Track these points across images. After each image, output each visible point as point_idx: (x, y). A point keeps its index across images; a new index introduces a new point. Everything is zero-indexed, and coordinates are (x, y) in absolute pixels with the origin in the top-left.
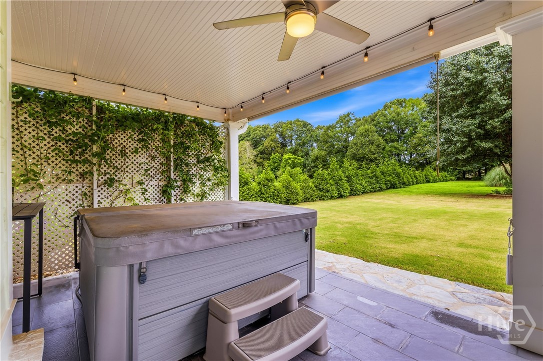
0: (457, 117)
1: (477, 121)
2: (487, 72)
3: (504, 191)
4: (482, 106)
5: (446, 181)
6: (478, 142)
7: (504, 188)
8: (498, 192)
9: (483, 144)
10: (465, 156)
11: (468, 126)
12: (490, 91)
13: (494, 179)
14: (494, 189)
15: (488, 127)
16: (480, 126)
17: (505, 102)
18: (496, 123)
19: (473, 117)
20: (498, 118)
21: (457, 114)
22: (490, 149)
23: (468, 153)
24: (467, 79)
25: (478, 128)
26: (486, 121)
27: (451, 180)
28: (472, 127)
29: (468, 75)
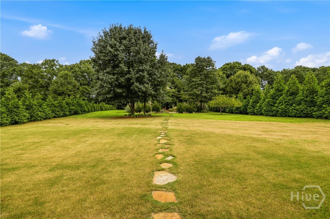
0: (107, 73)
1: (115, 77)
2: (119, 51)
3: (128, 115)
4: (117, 69)
5: (112, 110)
6: (116, 88)
7: (128, 113)
8: (126, 115)
9: (117, 90)
10: (110, 96)
11: (111, 79)
12: (120, 62)
13: (128, 109)
14: (125, 114)
15: (120, 81)
16: (117, 80)
17: (126, 70)
18: (122, 79)
19: (114, 74)
20: (124, 77)
21: (106, 71)
22: (121, 93)
23: (112, 94)
24: (110, 52)
25: (116, 81)
26: (119, 78)
27: (114, 109)
28: (112, 80)
29: (110, 49)
